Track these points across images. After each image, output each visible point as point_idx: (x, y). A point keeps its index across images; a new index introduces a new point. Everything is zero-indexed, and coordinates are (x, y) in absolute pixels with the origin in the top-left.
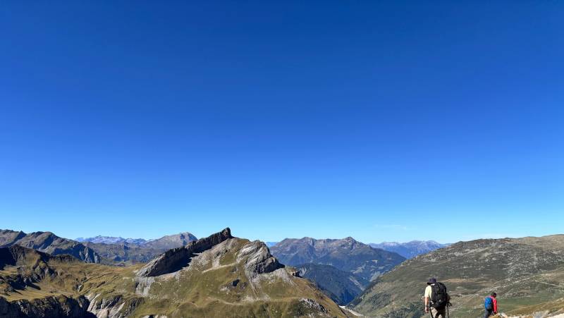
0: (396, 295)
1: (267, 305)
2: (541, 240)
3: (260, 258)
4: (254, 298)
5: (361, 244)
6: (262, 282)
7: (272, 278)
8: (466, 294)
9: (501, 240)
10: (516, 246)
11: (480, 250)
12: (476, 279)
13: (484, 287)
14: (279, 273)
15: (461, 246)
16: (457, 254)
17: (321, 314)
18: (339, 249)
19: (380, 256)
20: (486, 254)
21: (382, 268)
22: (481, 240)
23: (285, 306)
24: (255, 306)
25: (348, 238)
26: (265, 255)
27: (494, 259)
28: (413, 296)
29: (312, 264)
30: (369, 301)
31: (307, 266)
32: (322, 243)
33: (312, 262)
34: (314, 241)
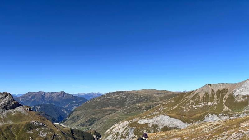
0: (83, 116)
1: (11, 126)
2: (138, 92)
3: (7, 101)
4: (3, 123)
5: (68, 94)
6: (8, 114)
7: (15, 112)
8: (111, 113)
9: (124, 92)
10: (129, 94)
11: (117, 96)
12: (114, 107)
13: (118, 110)
14: (19, 109)
15: (110, 94)
16: (108, 97)
17: (43, 128)
18: (57, 96)
19: (77, 100)
20: (119, 97)
21: (77, 104)
22: (117, 92)
23: (22, 126)
24: (3, 127)
25: (62, 92)
26: (10, 100)
27: (121, 99)
28: (90, 116)
29: (43, 104)
30: (70, 120)
31: (40, 105)
32: (49, 94)
33: (43, 103)
34: (44, 93)
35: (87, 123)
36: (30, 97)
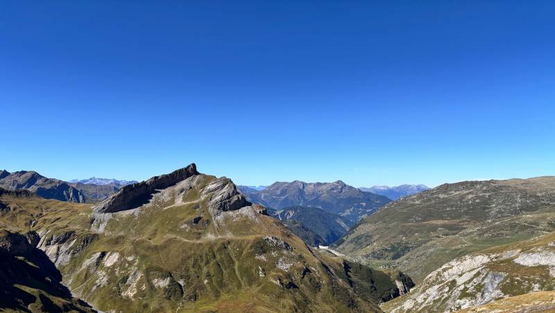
0: (378, 236)
1: (229, 243)
2: (526, 182)
3: (226, 195)
4: (216, 235)
5: (351, 187)
6: (226, 219)
7: (237, 216)
8: (447, 235)
9: (486, 182)
10: (501, 188)
11: (465, 192)
12: (458, 221)
13: (465, 228)
14: (245, 211)
15: (446, 188)
16: (441, 196)
17: (285, 252)
18: (328, 192)
19: (369, 200)
20: (470, 196)
21: (370, 210)
22: (467, 182)
23: (248, 243)
24: (215, 244)
25: (338, 182)
26: (231, 192)
27: (477, 201)
28: (395, 237)
29: (300, 207)
30: (351, 242)
31: (295, 209)
32: (312, 186)
33: (301, 204)
34: (304, 184)
35: (387, 254)
36: (279, 192)
